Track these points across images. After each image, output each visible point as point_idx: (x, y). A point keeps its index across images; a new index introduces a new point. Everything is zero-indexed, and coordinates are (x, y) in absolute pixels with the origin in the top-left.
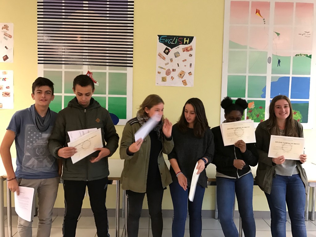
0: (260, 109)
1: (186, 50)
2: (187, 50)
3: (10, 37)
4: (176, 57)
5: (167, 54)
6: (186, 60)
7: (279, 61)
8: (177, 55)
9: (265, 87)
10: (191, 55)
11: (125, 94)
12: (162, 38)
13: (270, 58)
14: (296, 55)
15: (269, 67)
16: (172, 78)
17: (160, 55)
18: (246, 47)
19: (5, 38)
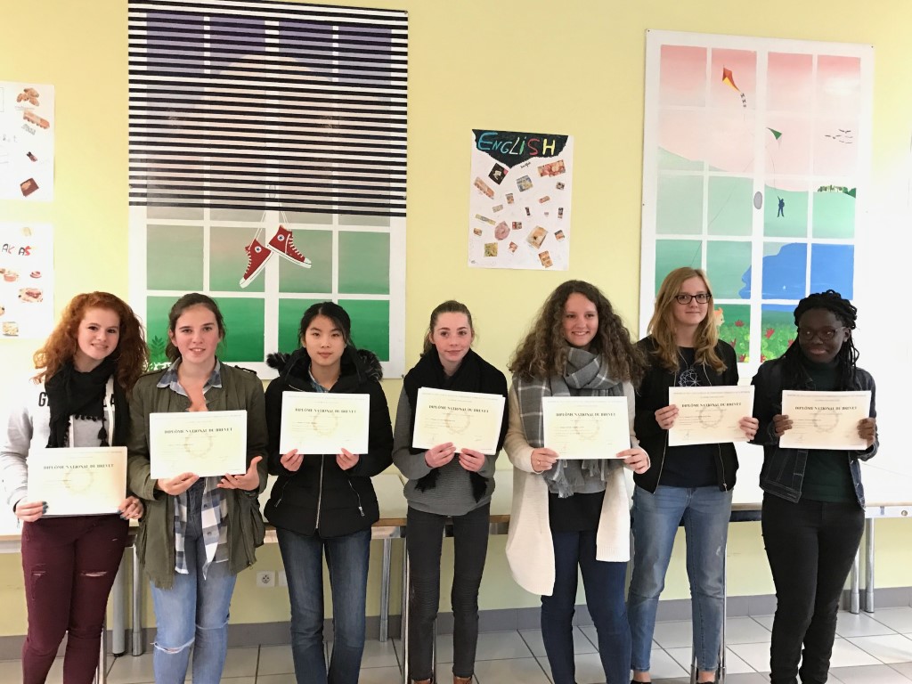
0: (737, 328)
1: (549, 171)
3: (44, 124)
4: (522, 190)
5: (499, 181)
6: (547, 199)
7: (781, 204)
8: (524, 184)
9: (749, 270)
10: (560, 186)
11: (386, 290)
12: (485, 138)
14: (821, 189)
15: (758, 217)
16: (513, 246)
17: (479, 184)
18: (700, 166)
19: (29, 130)
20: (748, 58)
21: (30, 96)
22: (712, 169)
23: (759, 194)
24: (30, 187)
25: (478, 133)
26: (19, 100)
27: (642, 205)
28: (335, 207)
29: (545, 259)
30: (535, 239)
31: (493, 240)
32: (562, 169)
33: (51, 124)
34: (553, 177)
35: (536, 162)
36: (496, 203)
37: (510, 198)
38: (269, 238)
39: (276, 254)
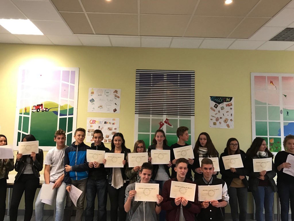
0: (278, 144)
2: (229, 105)
3: (118, 97)
4: (222, 110)
5: (216, 108)
6: (228, 112)
7: (288, 113)
8: (222, 108)
9: (280, 129)
10: (231, 109)
12: (213, 98)
13: (281, 110)
15: (282, 116)
16: (220, 123)
17: (211, 108)
18: (266, 104)
19: (115, 98)
20: (277, 78)
21: (116, 91)
22: (269, 104)
24: (115, 110)
25: (211, 97)
26: (114, 93)
27: (251, 113)
28: (179, 114)
29: (228, 126)
30: (226, 121)
31: (215, 121)
32: (231, 105)
33: (120, 97)
34: (229, 107)
35: (225, 103)
36: (216, 113)
37: (219, 112)
38: (164, 121)
39: (165, 125)
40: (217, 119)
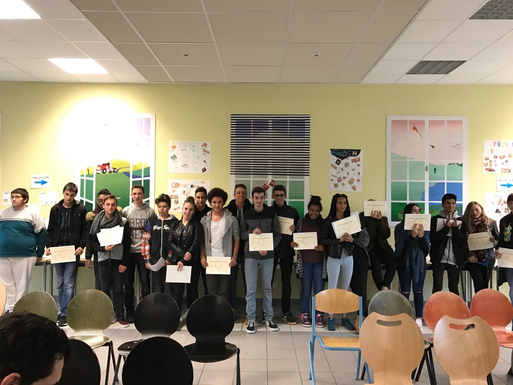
1: (355, 161)
3: (208, 153)
4: (346, 167)
5: (338, 164)
6: (354, 169)
7: (435, 170)
8: (347, 165)
9: (424, 192)
10: (359, 165)
11: (303, 198)
12: (334, 151)
14: (449, 164)
15: (427, 174)
16: (343, 184)
17: (332, 165)
18: (406, 158)
19: (204, 154)
20: (422, 123)
21: (205, 145)
22: (410, 159)
23: (427, 166)
24: (204, 170)
25: (332, 150)
26: (202, 146)
27: (386, 171)
28: (288, 174)
29: (354, 188)
30: (351, 182)
31: (337, 182)
32: (359, 160)
33: (210, 153)
34: (356, 163)
35: (351, 158)
36: (337, 171)
37: (342, 169)
38: (269, 183)
40: (339, 180)
